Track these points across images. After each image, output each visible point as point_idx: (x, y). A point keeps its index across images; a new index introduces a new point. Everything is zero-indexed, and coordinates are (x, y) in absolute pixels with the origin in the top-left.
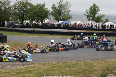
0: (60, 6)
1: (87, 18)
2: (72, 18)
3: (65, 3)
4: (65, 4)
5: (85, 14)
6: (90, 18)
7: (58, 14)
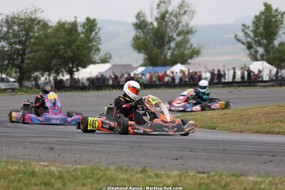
0: (163, 17)
1: (248, 52)
2: (202, 55)
3: (181, 6)
4: (177, 10)
5: (239, 40)
6: (257, 52)
7: (154, 43)
